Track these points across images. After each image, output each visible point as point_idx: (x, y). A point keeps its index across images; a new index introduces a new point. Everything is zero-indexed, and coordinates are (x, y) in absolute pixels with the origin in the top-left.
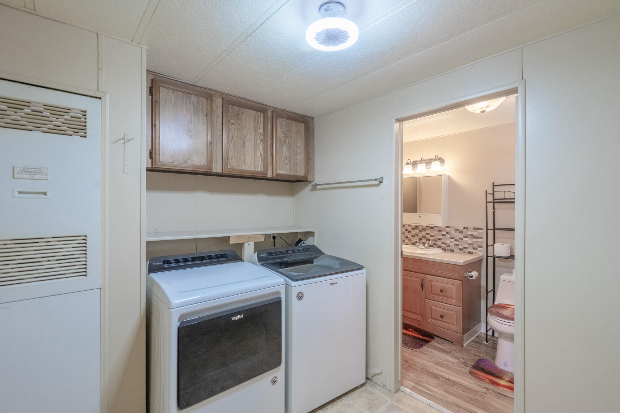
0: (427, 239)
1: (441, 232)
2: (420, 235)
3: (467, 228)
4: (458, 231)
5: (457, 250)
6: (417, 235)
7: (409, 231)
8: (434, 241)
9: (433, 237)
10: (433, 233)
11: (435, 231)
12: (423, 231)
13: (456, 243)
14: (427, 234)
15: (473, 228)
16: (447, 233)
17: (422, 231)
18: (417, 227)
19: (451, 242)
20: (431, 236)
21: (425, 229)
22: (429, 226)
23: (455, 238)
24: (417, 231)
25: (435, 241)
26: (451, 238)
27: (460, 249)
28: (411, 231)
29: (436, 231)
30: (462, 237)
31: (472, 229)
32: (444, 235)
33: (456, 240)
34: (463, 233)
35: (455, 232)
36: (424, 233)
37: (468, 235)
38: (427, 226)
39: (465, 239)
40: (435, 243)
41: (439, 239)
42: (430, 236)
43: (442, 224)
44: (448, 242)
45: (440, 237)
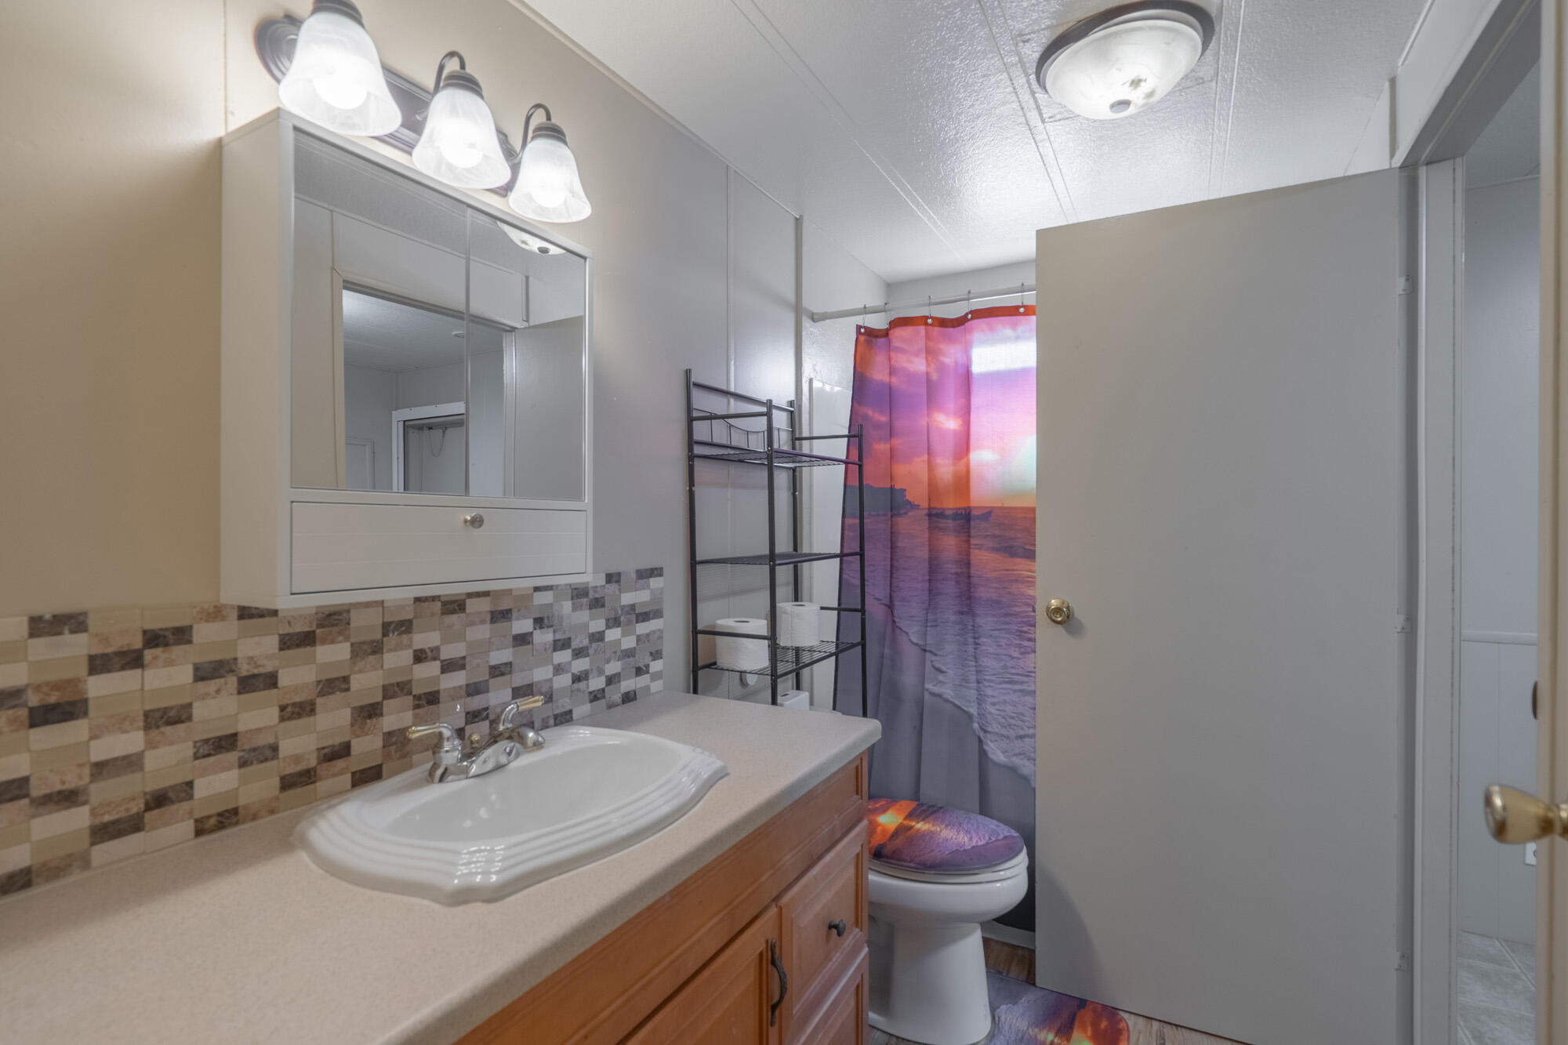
0: (417, 697)
1: (510, 619)
2: (367, 682)
3: (619, 574)
4: (585, 600)
5: (582, 710)
6: (334, 685)
7: (245, 669)
8: (469, 695)
9: (463, 667)
10: (460, 637)
11: (473, 624)
12: (392, 639)
13: (581, 665)
14: (420, 657)
15: (638, 571)
16: (539, 622)
17: (377, 649)
18: (333, 620)
19: (559, 670)
20: (449, 666)
21: (405, 627)
22: (434, 598)
23: (575, 644)
24: (333, 654)
25: (473, 690)
26: (555, 650)
27: (595, 697)
28: (269, 668)
29: (483, 622)
30: (597, 625)
31: (634, 576)
32: (522, 640)
33: (579, 653)
34: (603, 606)
35: (574, 609)
36: (397, 659)
37: (622, 608)
38: (417, 600)
39: (612, 635)
40: (476, 702)
41: (498, 671)
42: (444, 671)
43: (590, 569)
44: (541, 674)
45: (499, 657)
